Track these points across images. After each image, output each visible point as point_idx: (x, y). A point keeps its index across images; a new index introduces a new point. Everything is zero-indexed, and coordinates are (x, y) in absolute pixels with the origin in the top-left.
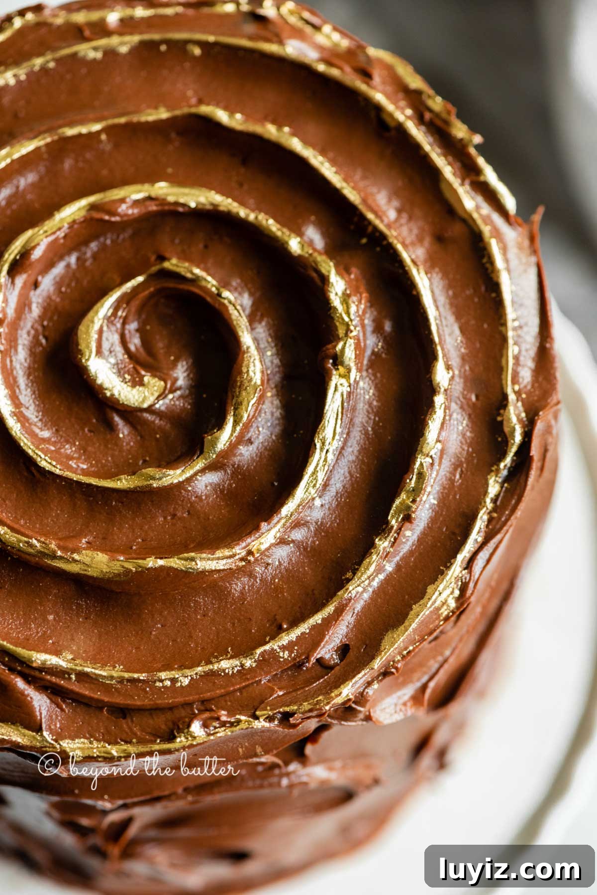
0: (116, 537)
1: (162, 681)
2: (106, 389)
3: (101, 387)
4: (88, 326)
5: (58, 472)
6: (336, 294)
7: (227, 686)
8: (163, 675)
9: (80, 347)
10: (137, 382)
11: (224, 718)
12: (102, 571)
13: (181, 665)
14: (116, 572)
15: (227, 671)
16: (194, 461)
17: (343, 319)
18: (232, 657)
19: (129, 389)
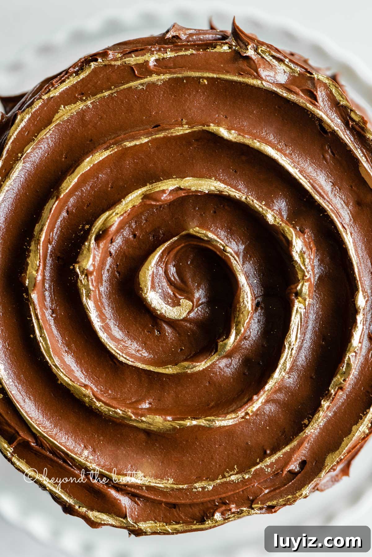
0: (166, 399)
1: (196, 488)
2: (158, 310)
3: (154, 309)
4: (145, 273)
5: (130, 363)
6: (297, 252)
7: (235, 490)
8: (197, 485)
9: (141, 286)
10: (176, 303)
11: (233, 510)
12: (159, 428)
13: (207, 477)
14: (168, 428)
15: (235, 481)
16: (212, 356)
17: (301, 268)
18: (237, 473)
19: (171, 308)
